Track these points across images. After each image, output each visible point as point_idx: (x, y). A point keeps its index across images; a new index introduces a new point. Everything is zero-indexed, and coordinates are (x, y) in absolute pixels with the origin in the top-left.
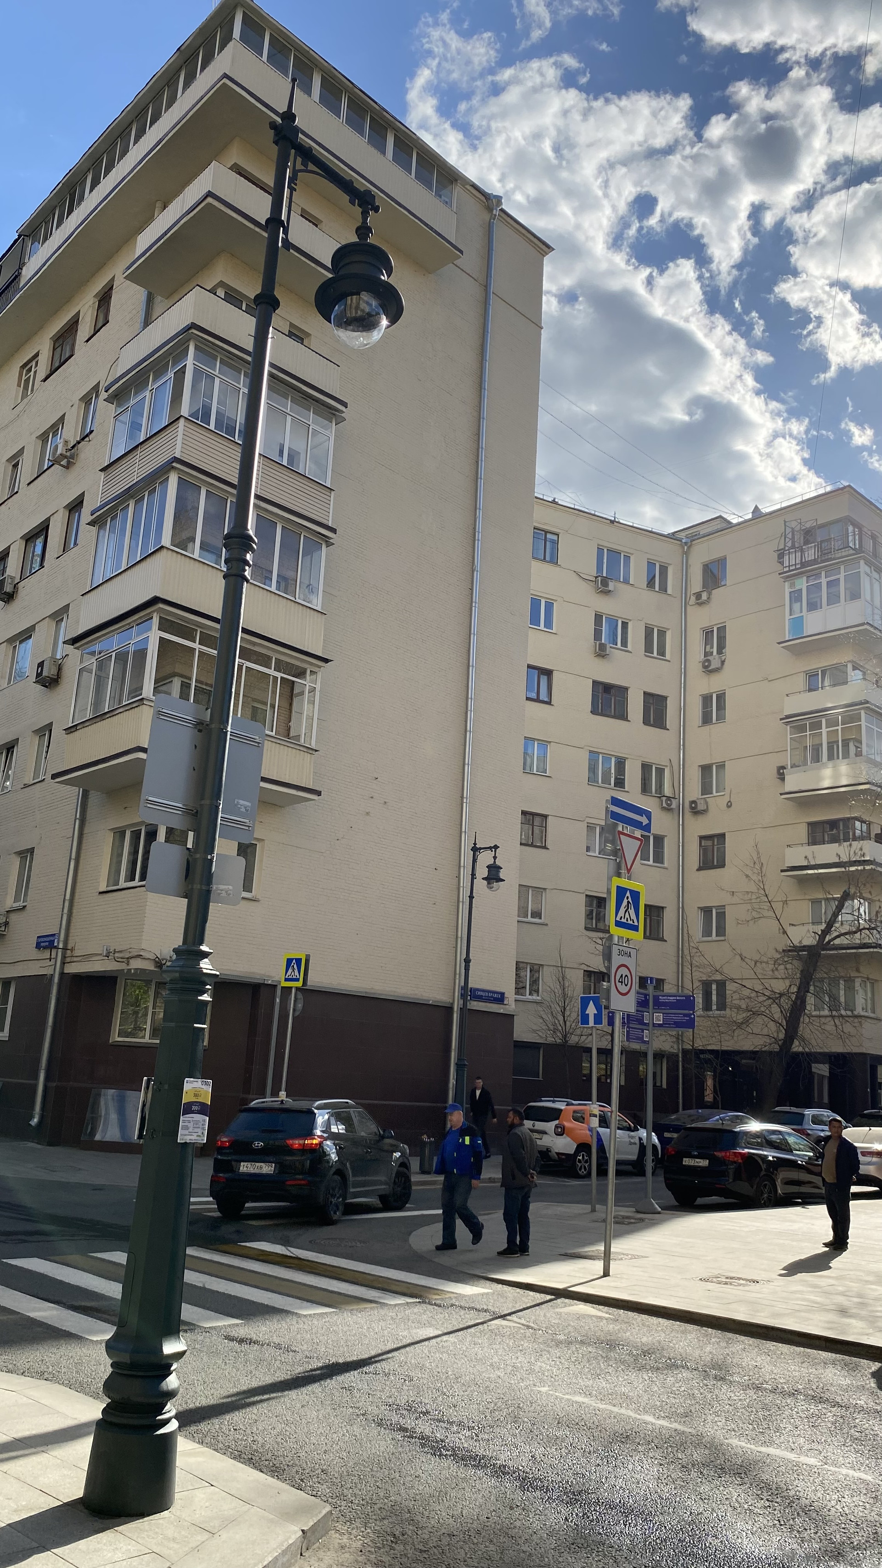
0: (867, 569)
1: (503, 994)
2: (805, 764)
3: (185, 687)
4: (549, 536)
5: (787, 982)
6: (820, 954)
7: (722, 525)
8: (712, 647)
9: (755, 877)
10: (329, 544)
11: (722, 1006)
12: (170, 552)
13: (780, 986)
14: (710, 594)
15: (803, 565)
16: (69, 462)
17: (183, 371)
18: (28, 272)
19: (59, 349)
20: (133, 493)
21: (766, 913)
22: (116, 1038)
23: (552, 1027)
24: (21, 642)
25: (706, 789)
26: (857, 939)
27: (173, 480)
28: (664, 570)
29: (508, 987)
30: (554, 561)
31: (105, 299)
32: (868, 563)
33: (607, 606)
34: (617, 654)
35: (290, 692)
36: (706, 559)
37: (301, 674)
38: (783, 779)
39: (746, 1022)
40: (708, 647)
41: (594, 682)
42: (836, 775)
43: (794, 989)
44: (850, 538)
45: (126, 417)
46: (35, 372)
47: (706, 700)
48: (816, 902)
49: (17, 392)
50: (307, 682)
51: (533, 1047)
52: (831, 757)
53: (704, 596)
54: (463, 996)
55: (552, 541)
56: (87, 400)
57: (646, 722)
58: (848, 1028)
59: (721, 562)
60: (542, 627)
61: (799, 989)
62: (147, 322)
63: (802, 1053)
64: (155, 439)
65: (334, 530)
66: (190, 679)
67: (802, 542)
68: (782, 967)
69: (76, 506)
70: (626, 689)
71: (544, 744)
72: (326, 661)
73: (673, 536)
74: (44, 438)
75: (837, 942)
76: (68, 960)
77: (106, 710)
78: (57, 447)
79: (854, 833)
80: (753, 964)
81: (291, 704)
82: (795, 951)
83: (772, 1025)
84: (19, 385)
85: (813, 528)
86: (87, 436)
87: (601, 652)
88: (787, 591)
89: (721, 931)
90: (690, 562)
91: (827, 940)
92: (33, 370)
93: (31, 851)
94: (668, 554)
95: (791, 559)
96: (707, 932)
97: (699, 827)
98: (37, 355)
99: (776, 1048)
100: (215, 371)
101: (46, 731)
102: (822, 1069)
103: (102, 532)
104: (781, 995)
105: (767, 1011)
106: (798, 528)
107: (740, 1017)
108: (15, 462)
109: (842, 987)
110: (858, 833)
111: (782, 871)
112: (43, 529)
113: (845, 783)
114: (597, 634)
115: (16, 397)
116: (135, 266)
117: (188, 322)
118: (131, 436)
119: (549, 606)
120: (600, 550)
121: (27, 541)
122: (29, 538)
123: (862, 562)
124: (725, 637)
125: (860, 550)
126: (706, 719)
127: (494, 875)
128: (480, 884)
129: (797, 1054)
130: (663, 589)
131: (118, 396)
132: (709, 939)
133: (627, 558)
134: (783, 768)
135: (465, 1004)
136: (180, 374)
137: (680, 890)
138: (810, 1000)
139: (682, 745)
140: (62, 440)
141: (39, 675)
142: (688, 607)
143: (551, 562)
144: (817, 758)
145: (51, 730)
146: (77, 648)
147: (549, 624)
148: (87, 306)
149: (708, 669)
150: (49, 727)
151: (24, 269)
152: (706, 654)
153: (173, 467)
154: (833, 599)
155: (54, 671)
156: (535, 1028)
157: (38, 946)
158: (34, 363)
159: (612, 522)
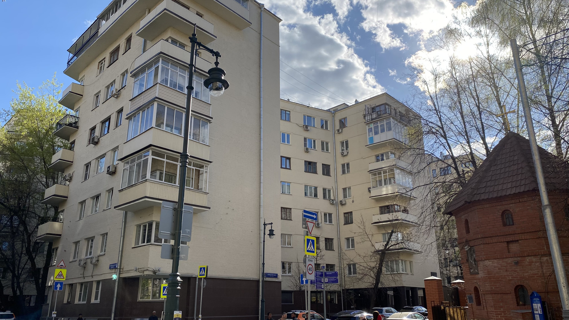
0: (393, 120)
1: (277, 274)
2: (377, 187)
3: (161, 174)
4: (287, 112)
5: (375, 263)
6: (385, 253)
7: (345, 107)
8: (344, 148)
9: (362, 227)
10: (210, 123)
11: (355, 273)
12: (155, 129)
13: (373, 265)
14: (342, 130)
15: (372, 119)
16: (117, 96)
17: (158, 67)
18: (101, 31)
19: (113, 57)
20: (141, 109)
21: (366, 239)
22: (139, 299)
23: (295, 285)
24: (101, 159)
25: (345, 196)
26: (397, 247)
27: (156, 104)
28: (326, 122)
29: (279, 272)
30: (289, 120)
31: (129, 40)
32: (393, 118)
33: (307, 135)
34: (312, 151)
35: (198, 173)
36: (340, 118)
37: (202, 167)
38: (370, 192)
39: (362, 278)
40: (343, 148)
41: (305, 161)
42: (387, 190)
43: (378, 265)
44: (387, 110)
45: (138, 82)
46: (104, 64)
47: (343, 166)
48: (384, 234)
49: (98, 71)
50: (204, 170)
51: (290, 292)
52: (385, 184)
53: (340, 131)
54: (263, 276)
55: (288, 114)
56: (123, 75)
57: (323, 174)
58: (396, 278)
59: (345, 119)
60: (286, 143)
61: (379, 265)
62: (144, 51)
63: (382, 288)
64: (148, 91)
65: (212, 118)
66: (163, 171)
67: (371, 111)
68: (373, 258)
69: (120, 111)
70: (316, 163)
71: (289, 184)
72: (211, 162)
73: (329, 111)
74: (108, 87)
75: (391, 248)
76: (121, 272)
77: (133, 184)
78: (113, 91)
79: (395, 210)
80: (363, 257)
81: (199, 177)
82: (377, 252)
83: (371, 278)
84: (98, 69)
85: (374, 107)
86: (124, 87)
87: (307, 151)
88: (367, 128)
89: (353, 246)
90: (335, 119)
91: (387, 248)
92: (103, 63)
93: (107, 234)
94: (328, 117)
95: (368, 118)
96: (348, 247)
97: (343, 210)
98: (105, 58)
99: (373, 286)
100: (169, 67)
101: (111, 191)
102: (391, 293)
103: (130, 121)
104: (374, 268)
105: (369, 274)
106: (369, 107)
107: (360, 277)
108: (97, 96)
109: (395, 263)
110: (396, 209)
111: (372, 224)
112: (109, 119)
113: (391, 193)
114: (305, 145)
115: (97, 72)
116: (140, 32)
117: (159, 51)
118: (140, 88)
119: (288, 136)
120: (304, 116)
121: (102, 123)
122: (103, 122)
123: (391, 118)
124: (348, 144)
125: (390, 114)
126: (344, 172)
127: (271, 233)
128: (267, 236)
129: (380, 288)
130: (327, 128)
131: (135, 75)
132: (349, 249)
133: (314, 118)
134: (370, 188)
135: (263, 279)
136: (157, 69)
137: (338, 232)
138: (384, 269)
139: (336, 182)
140: (115, 89)
141: (108, 171)
142: (335, 134)
143: (288, 121)
144: (381, 185)
145: (113, 190)
146: (123, 162)
147: (288, 142)
148: (122, 43)
149: (343, 155)
150: (112, 189)
151: (100, 30)
152: (342, 150)
153: (155, 100)
154: (383, 131)
155: (114, 169)
156: (290, 285)
157: (110, 268)
158: (103, 61)
159: (308, 107)
